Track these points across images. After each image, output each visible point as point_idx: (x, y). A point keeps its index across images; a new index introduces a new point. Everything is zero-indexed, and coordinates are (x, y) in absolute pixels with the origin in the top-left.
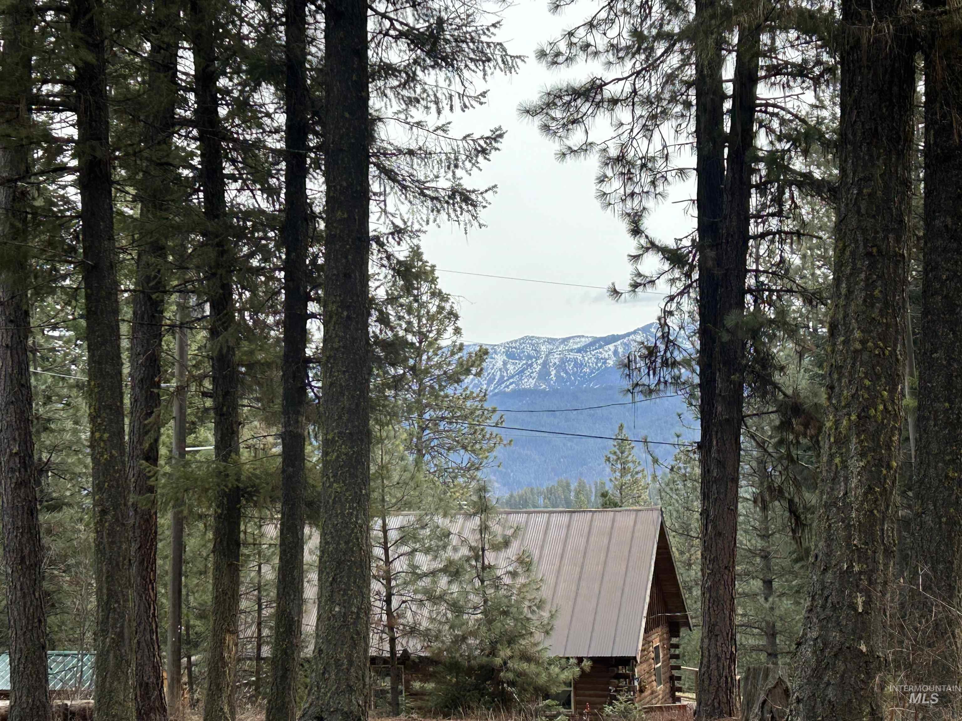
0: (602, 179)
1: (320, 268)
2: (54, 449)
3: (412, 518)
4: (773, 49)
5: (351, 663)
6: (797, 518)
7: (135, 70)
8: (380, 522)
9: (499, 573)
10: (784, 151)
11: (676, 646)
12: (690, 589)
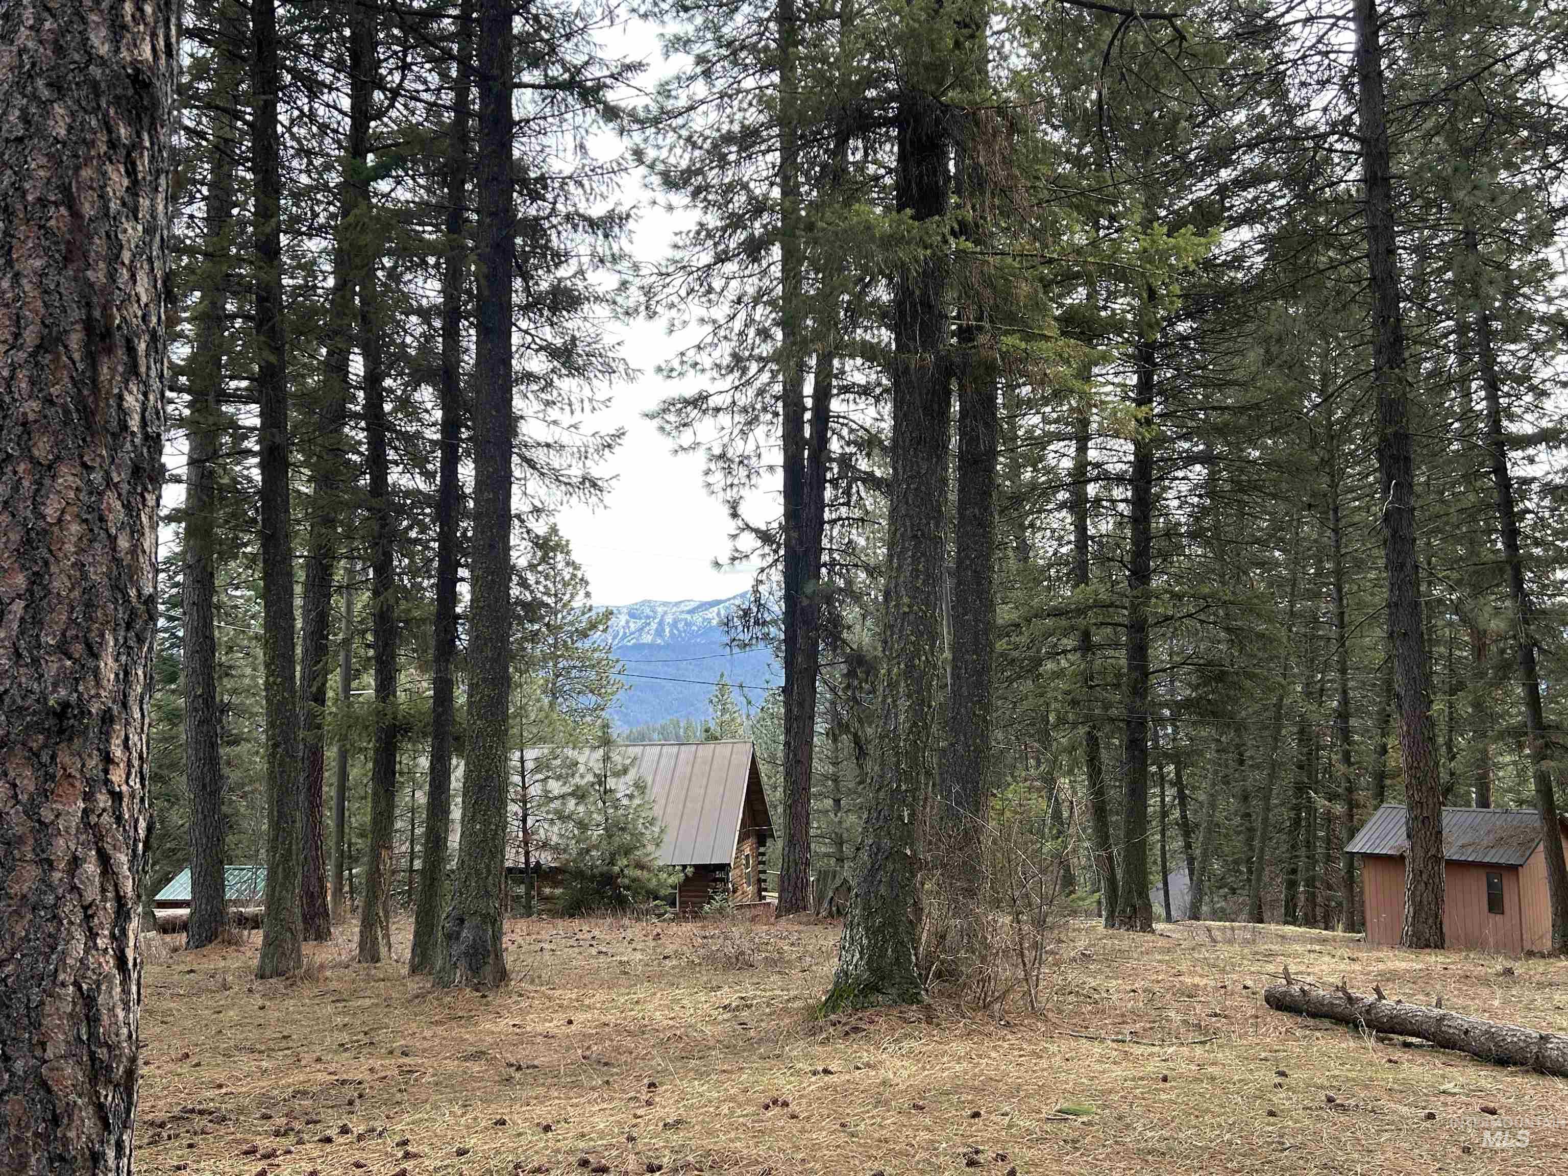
0: (707, 472)
1: (469, 540)
2: (234, 692)
3: (546, 751)
4: (842, 372)
5: (489, 872)
6: (861, 748)
7: (312, 370)
8: (518, 754)
9: (619, 795)
10: (851, 454)
11: (763, 854)
12: (775, 807)
